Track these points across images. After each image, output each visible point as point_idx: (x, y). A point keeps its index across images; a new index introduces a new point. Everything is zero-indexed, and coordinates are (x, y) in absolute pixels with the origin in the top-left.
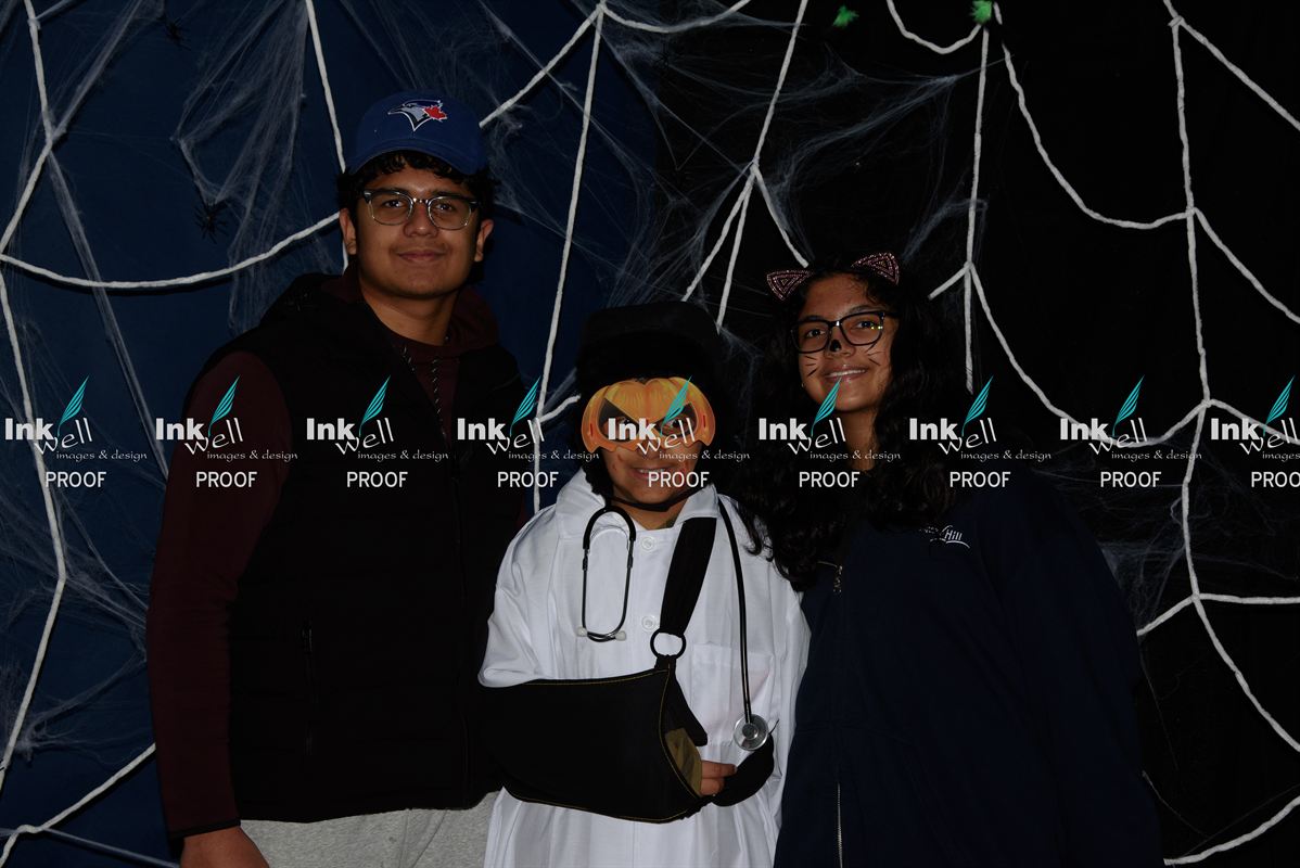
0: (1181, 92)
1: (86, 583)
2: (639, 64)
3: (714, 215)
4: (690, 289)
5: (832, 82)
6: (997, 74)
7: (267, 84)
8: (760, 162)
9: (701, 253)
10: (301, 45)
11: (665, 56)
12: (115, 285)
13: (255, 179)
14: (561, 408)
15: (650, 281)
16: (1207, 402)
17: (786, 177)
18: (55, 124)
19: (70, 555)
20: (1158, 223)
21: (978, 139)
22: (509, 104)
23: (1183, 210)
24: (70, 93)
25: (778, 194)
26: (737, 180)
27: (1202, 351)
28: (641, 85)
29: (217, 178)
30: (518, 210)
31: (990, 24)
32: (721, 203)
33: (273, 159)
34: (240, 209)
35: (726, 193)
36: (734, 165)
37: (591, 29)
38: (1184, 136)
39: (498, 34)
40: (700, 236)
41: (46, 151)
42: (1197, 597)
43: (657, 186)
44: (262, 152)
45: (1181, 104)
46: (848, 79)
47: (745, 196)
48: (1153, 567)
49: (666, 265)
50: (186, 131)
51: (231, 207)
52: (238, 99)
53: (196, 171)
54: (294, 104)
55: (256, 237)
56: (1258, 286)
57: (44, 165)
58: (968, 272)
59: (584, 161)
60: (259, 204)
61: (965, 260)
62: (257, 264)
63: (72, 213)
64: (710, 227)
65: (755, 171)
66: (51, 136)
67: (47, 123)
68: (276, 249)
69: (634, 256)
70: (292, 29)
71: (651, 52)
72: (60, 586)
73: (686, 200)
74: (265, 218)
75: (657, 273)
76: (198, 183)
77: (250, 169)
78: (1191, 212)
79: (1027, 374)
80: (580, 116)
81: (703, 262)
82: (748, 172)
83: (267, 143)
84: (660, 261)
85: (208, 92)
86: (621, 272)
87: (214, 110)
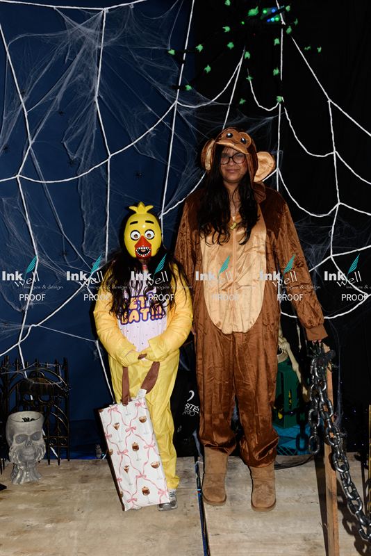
0: (331, 120)
1: (44, 261)
2: (187, 116)
5: (239, 119)
6: (283, 116)
7: (87, 126)
10: (95, 115)
11: (194, 114)
12: (48, 182)
13: (84, 152)
14: (168, 211)
15: (192, 175)
16: (339, 203)
18: (32, 139)
19: (39, 254)
20: (326, 155)
21: (279, 134)
22: (152, 128)
23: (333, 151)
24: (36, 131)
27: (338, 190)
28: (187, 122)
29: (74, 152)
30: (154, 158)
31: (281, 102)
33: (89, 146)
34: (80, 160)
37: (174, 108)
38: (332, 131)
39: (148, 110)
41: (30, 147)
42: (332, 256)
44: (86, 145)
45: (331, 123)
46: (242, 119)
50: (66, 140)
51: (78, 160)
52: (79, 131)
53: (68, 150)
54: (94, 131)
55: (85, 167)
56: (352, 171)
57: (30, 151)
58: (277, 171)
60: (86, 159)
62: (85, 175)
63: (37, 163)
66: (31, 143)
67: (30, 140)
68: (90, 171)
69: (187, 169)
70: (93, 111)
71: (190, 113)
72: (37, 263)
74: (87, 162)
76: (69, 153)
77: (83, 149)
78: (335, 152)
79: (294, 198)
80: (171, 131)
83: (87, 142)
84: (194, 170)
85: (71, 129)
86: (183, 173)
87: (73, 134)
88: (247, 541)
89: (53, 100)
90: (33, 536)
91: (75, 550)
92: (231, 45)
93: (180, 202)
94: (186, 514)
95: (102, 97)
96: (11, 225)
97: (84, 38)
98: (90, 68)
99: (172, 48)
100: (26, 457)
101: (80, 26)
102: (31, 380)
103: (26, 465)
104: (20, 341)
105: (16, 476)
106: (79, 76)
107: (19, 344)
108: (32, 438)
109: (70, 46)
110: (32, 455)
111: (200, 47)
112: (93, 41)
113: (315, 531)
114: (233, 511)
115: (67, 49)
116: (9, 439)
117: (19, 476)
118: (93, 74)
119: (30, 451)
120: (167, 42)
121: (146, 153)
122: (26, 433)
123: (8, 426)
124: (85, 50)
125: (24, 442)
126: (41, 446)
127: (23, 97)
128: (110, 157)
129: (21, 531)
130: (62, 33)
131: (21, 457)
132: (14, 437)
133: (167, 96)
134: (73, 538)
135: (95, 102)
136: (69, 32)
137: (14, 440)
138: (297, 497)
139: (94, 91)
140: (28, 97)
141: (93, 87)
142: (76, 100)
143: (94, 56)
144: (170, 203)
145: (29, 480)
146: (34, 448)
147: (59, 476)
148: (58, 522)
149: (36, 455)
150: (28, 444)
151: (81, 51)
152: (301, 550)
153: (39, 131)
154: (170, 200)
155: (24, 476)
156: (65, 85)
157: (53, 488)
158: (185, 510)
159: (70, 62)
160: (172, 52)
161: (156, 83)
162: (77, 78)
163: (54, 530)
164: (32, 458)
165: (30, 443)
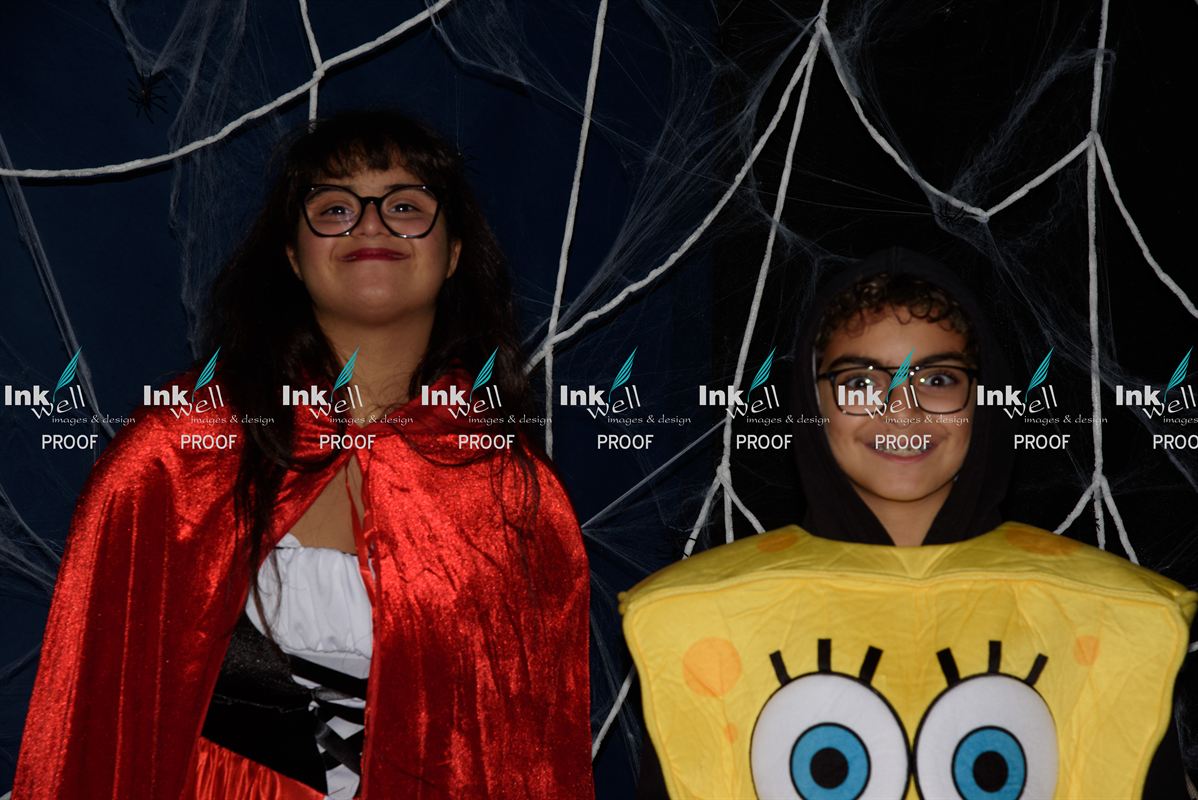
3: (768, 84)
4: (739, 177)
8: (828, 16)
9: (751, 131)
12: (30, 173)
13: (200, 45)
14: (578, 325)
15: (689, 166)
17: (857, 29)
25: (846, 52)
26: (798, 40)
29: (154, 44)
30: (523, 80)
32: (777, 69)
33: (222, 20)
34: (182, 80)
35: (784, 55)
36: (795, 21)
40: (751, 110)
43: (695, 48)
44: (208, 10)
47: (809, 59)
49: (707, 147)
51: (172, 78)
53: (128, 35)
55: (202, 114)
58: (1092, 147)
59: (606, 19)
61: (1088, 129)
62: (204, 149)
64: (763, 99)
65: (822, 28)
68: (227, 130)
69: (668, 135)
73: (733, 66)
74: (213, 93)
75: (698, 156)
76: (131, 49)
77: (193, 32)
79: (1165, 271)
81: (755, 143)
82: (813, 29)
84: (701, 142)
86: (652, 156)
93: (634, 287)
121: (486, 58)
128: (319, 74)
144: (590, 288)
154: (589, 273)
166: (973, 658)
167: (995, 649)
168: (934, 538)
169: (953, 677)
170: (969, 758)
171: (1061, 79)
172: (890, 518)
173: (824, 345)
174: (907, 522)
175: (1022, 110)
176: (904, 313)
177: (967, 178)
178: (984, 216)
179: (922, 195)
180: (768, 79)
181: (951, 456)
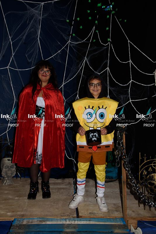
0: (129, 48)
1: (17, 101)
2: (73, 46)
4: (79, 70)
5: (93, 48)
6: (111, 47)
7: (35, 49)
9: (80, 67)
10: (38, 45)
11: (76, 46)
12: (19, 70)
14: (65, 83)
15: (75, 70)
16: (132, 81)
17: (89, 58)
18: (14, 53)
19: (15, 98)
20: (127, 62)
21: (109, 54)
22: (60, 51)
25: (88, 60)
27: (131, 75)
28: (73, 48)
29: (30, 59)
30: (61, 62)
31: (110, 42)
33: (35, 57)
34: (32, 62)
35: (83, 60)
36: (84, 57)
37: (68, 43)
38: (130, 53)
39: (58, 44)
40: (80, 65)
41: (13, 56)
42: (130, 101)
43: (75, 60)
45: (129, 50)
46: (95, 48)
47: (85, 61)
48: (126, 97)
50: (27, 54)
52: (32, 51)
53: (27, 58)
54: (37, 51)
55: (34, 65)
56: (137, 68)
57: (13, 58)
58: (108, 68)
60: (34, 61)
63: (15, 63)
65: (86, 58)
67: (13, 53)
69: (73, 67)
70: (37, 43)
72: (15, 101)
73: (78, 61)
76: (28, 60)
77: (33, 58)
78: (130, 61)
79: (114, 79)
80: (67, 52)
83: (35, 55)
84: (76, 68)
85: (29, 50)
86: (72, 69)
87: (29, 52)
88: (92, 204)
89: (22, 39)
90: (10, 201)
91: (26, 206)
92: (90, 18)
93: (70, 80)
94: (69, 196)
95: (41, 38)
96: (5, 86)
97: (34, 14)
98: (36, 26)
99: (68, 19)
100: (8, 174)
101: (33, 9)
102: (11, 146)
103: (8, 178)
104: (7, 131)
105: (4, 182)
106: (32, 29)
107: (7, 132)
108: (11, 167)
109: (29, 17)
110: (10, 174)
111: (78, 19)
112: (38, 16)
113: (118, 202)
114: (87, 195)
115: (28, 18)
116: (2, 167)
117: (5, 182)
118: (38, 29)
119: (10, 172)
120: (66, 17)
121: (57, 60)
122: (8, 165)
123: (2, 162)
124: (35, 19)
125: (8, 169)
126: (14, 171)
127: (10, 36)
129: (5, 200)
130: (26, 12)
131: (6, 174)
132: (4, 167)
133: (66, 38)
134: (26, 202)
135: (38, 40)
136: (28, 12)
137: (4, 168)
138: (112, 192)
139: (38, 36)
140: (12, 36)
141: (37, 34)
142: (31, 39)
143: (38, 22)
145: (9, 184)
146: (11, 171)
147: (21, 183)
148: (20, 197)
149: (12, 174)
150: (9, 170)
151: (33, 20)
152: (112, 208)
153: (16, 50)
154: (66, 79)
155: (7, 182)
156: (26, 32)
157: (18, 186)
158: (69, 194)
159: (29, 24)
160: (68, 21)
161: (62, 33)
162: (31, 30)
163: (19, 200)
164: (10, 175)
165: (10, 169)
166: (101, 107)
167: (103, 106)
168: (98, 98)
169: (99, 108)
170: (100, 115)
171: (105, 62)
172: (95, 96)
173: (89, 82)
174: (96, 97)
175: (102, 65)
176: (96, 79)
177: (98, 71)
178: (99, 74)
179: (94, 72)
180: (81, 62)
181: (100, 91)
